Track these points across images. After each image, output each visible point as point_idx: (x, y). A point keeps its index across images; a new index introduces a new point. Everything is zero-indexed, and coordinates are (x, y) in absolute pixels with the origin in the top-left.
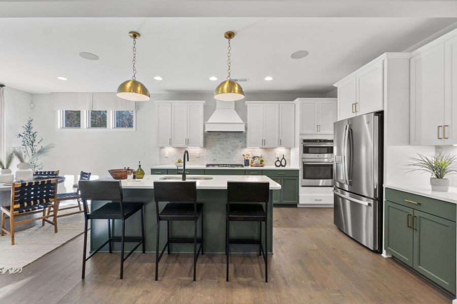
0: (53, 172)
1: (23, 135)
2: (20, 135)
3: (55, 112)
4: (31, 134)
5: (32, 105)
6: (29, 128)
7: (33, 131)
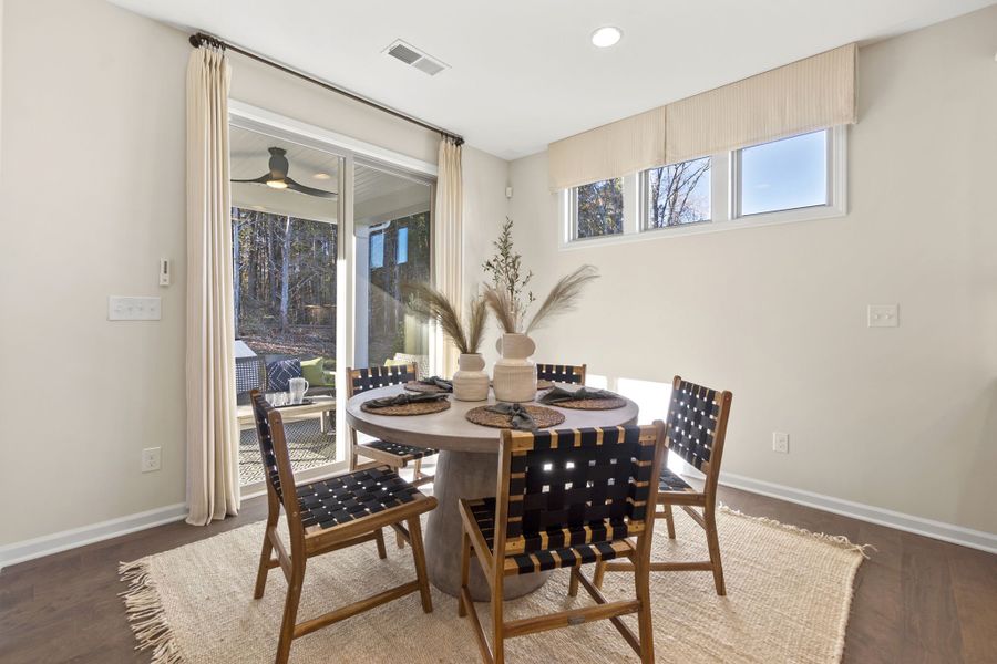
0: (570, 369)
1: (495, 264)
2: (489, 264)
3: (556, 195)
4: (510, 260)
5: (509, 189)
6: (505, 246)
7: (512, 253)
